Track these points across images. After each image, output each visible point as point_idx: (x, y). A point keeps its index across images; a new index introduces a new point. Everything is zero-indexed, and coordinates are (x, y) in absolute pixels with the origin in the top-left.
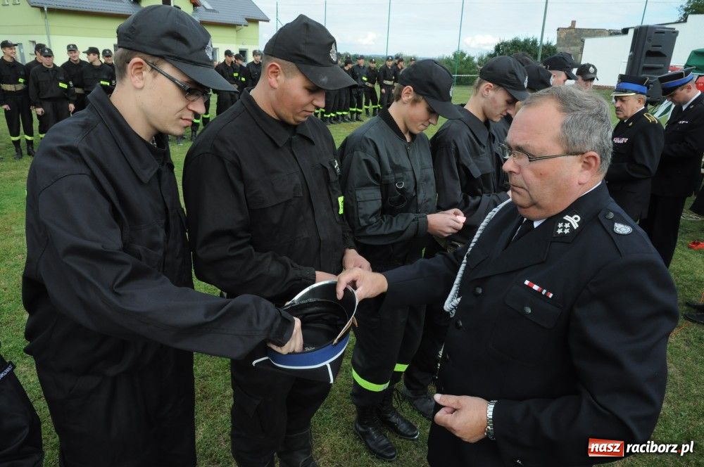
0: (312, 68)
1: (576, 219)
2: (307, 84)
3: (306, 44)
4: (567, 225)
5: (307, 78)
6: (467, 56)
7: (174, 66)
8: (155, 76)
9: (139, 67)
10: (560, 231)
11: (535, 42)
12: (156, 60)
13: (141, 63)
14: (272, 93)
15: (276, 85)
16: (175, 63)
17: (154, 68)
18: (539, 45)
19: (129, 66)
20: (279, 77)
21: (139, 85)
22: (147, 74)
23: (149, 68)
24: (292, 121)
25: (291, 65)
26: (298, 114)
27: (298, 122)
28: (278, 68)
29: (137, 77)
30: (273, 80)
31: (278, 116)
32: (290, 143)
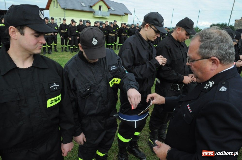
0: (188, 29)
1: (212, 83)
2: (186, 33)
3: (188, 24)
4: (208, 85)
5: (187, 32)
6: (199, 29)
7: (155, 27)
8: (150, 28)
9: (147, 26)
10: (205, 87)
11: (226, 25)
12: (151, 25)
13: (148, 25)
14: (177, 35)
15: (179, 33)
16: (155, 26)
17: (150, 27)
18: (227, 26)
19: (145, 25)
20: (180, 31)
21: (147, 30)
22: (149, 28)
23: (149, 26)
24: (181, 42)
25: (183, 29)
26: (182, 40)
27: (182, 42)
28: (180, 29)
29: (146, 28)
30: (178, 32)
31: (177, 40)
32: (180, 46)
